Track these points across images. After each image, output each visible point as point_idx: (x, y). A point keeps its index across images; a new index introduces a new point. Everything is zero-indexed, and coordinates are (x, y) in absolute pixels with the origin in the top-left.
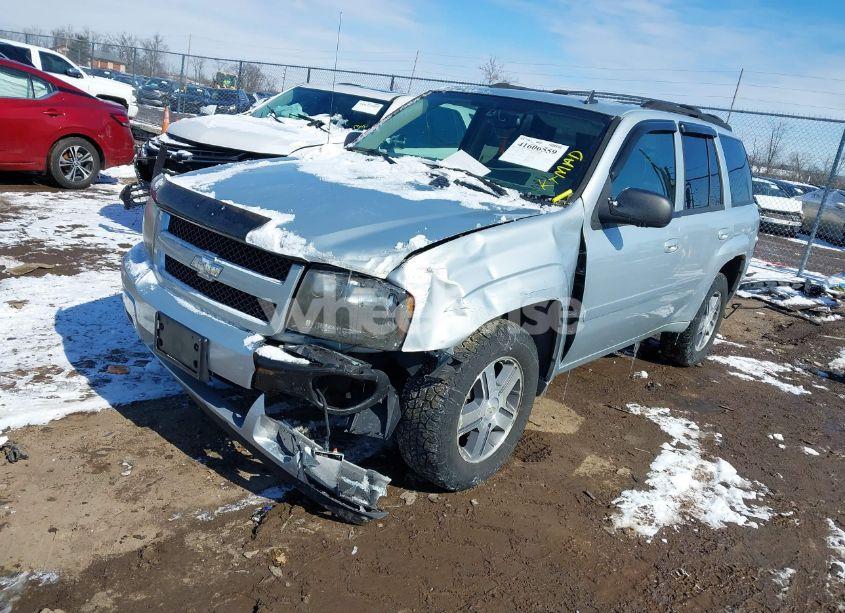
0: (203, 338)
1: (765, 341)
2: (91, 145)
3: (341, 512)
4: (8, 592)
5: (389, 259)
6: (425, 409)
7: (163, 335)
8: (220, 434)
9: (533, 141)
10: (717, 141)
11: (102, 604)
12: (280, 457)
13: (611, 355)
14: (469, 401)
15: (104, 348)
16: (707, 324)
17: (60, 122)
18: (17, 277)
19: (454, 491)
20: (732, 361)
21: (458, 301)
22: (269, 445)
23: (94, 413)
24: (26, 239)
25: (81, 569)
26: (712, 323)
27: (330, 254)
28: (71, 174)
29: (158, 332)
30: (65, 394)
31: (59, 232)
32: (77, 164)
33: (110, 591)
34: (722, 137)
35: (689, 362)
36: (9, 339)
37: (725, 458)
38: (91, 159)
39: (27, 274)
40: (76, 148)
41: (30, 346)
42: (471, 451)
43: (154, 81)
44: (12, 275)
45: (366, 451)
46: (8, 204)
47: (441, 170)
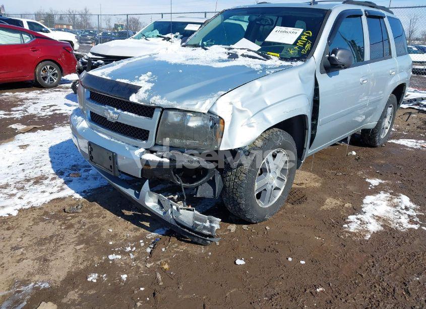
0: (113, 153)
1: (419, 130)
2: (55, 65)
3: (196, 240)
4: (24, 294)
5: (208, 102)
6: (236, 181)
7: (93, 154)
8: (129, 203)
9: (283, 28)
10: (386, 20)
11: (72, 298)
12: (161, 213)
13: (335, 145)
14: (260, 175)
15: (68, 164)
16: (386, 123)
17: (38, 54)
18: (23, 133)
19: (256, 223)
20: (402, 142)
21: (249, 119)
22: (154, 206)
23: (64, 198)
24: (27, 114)
25: (61, 279)
26: (389, 122)
27: (175, 102)
28: (47, 80)
29: (90, 152)
30: (50, 190)
31: (43, 109)
32: (50, 75)
33: (76, 290)
34: (389, 17)
35: (378, 144)
36: (20, 164)
37: (404, 194)
38: (56, 72)
39: (29, 131)
40: (48, 67)
41: (31, 167)
42: (263, 202)
43: (86, 31)
44: (20, 133)
45: (208, 206)
46: (17, 98)
47: (233, 50)
